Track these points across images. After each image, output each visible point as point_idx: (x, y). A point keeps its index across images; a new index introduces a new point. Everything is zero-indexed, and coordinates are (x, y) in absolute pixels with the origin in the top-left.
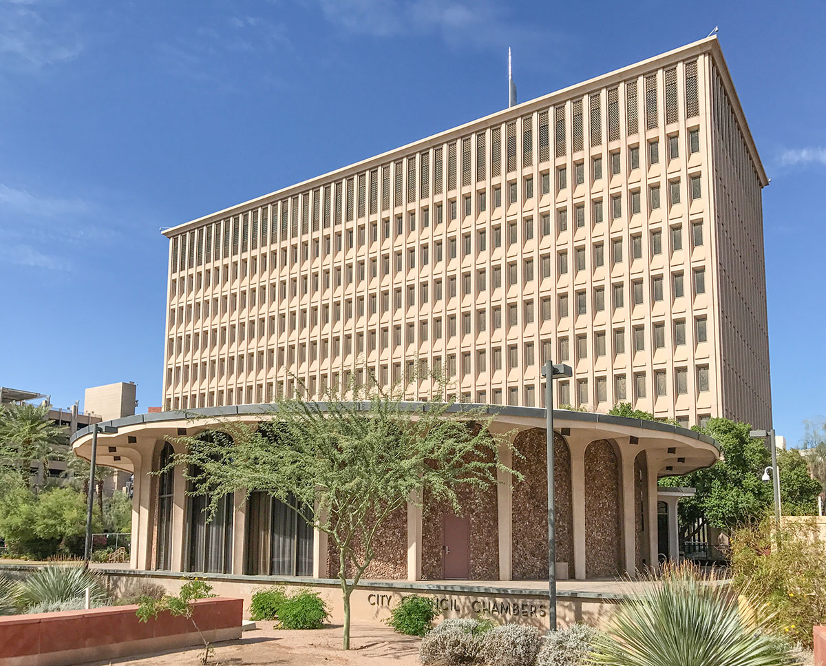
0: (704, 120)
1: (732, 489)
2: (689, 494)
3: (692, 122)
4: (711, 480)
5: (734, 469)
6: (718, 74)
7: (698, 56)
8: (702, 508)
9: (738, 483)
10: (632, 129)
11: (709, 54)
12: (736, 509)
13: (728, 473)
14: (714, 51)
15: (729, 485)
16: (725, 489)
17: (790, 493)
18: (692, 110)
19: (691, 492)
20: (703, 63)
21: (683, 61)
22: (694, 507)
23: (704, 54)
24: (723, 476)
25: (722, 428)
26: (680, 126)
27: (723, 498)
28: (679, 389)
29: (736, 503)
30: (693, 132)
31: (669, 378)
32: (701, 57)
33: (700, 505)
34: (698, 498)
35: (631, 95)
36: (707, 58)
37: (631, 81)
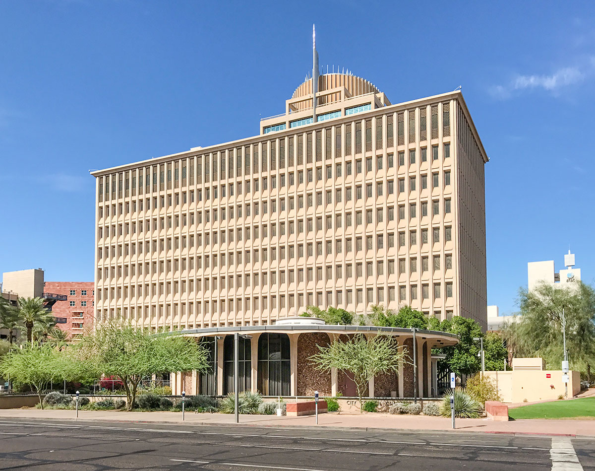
0: (453, 139)
1: (464, 354)
2: (443, 357)
3: (446, 139)
4: (454, 349)
5: (465, 343)
6: (461, 109)
7: (450, 100)
8: (449, 364)
9: (467, 351)
10: (412, 139)
11: (456, 100)
12: (466, 365)
13: (462, 346)
14: (459, 98)
15: (462, 352)
16: (461, 354)
17: (493, 356)
18: (446, 133)
19: (444, 356)
20: (453, 105)
21: (442, 102)
22: (445, 363)
23: (454, 99)
24: (460, 348)
25: (460, 322)
26: (440, 141)
27: (459, 359)
28: (436, 295)
29: (466, 361)
30: (447, 145)
31: (430, 288)
32: (452, 101)
33: (448, 363)
34: (447, 358)
35: (412, 119)
36: (455, 102)
37: (411, 110)
